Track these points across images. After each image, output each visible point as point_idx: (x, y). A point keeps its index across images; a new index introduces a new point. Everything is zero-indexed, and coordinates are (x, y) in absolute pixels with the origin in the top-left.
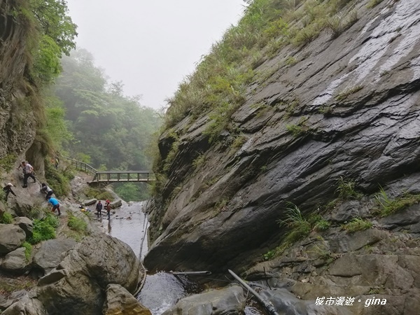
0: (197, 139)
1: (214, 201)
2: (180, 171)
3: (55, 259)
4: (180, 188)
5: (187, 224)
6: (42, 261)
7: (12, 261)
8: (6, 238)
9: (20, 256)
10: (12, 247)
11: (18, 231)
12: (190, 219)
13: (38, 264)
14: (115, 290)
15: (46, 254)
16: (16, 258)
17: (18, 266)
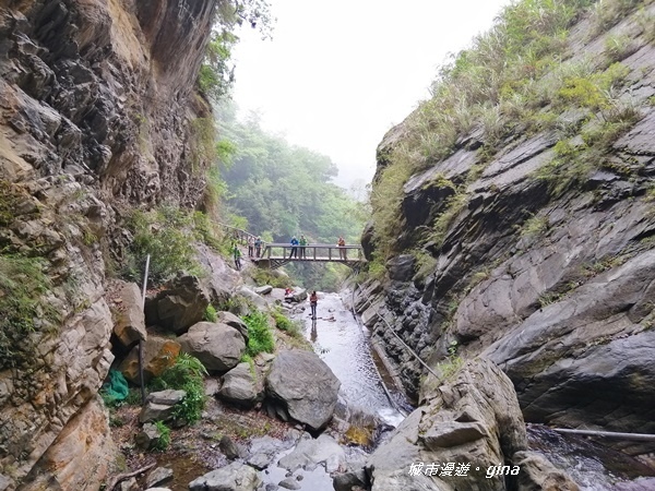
0: (516, 189)
1: (629, 302)
2: (476, 244)
3: (298, 385)
4: (483, 274)
5: (568, 340)
6: (282, 386)
7: (236, 385)
8: (220, 346)
9: (246, 377)
10: (231, 361)
11: (236, 335)
12: (570, 332)
13: (277, 391)
14: (539, 465)
15: (284, 376)
16: (241, 380)
17: (248, 396)
